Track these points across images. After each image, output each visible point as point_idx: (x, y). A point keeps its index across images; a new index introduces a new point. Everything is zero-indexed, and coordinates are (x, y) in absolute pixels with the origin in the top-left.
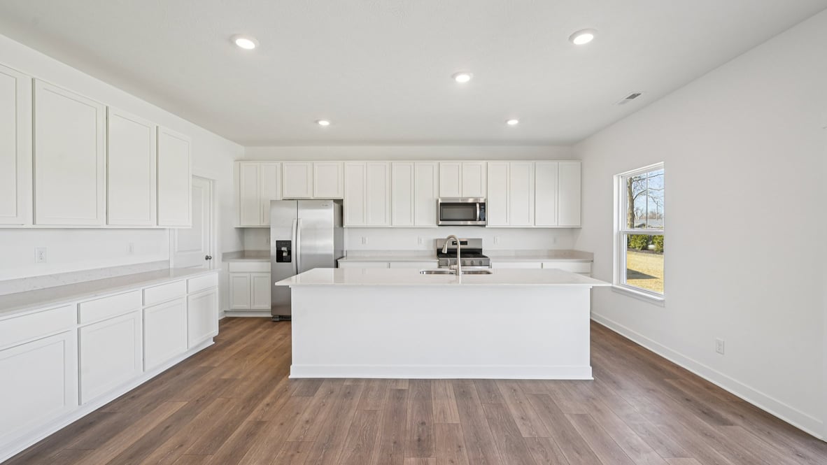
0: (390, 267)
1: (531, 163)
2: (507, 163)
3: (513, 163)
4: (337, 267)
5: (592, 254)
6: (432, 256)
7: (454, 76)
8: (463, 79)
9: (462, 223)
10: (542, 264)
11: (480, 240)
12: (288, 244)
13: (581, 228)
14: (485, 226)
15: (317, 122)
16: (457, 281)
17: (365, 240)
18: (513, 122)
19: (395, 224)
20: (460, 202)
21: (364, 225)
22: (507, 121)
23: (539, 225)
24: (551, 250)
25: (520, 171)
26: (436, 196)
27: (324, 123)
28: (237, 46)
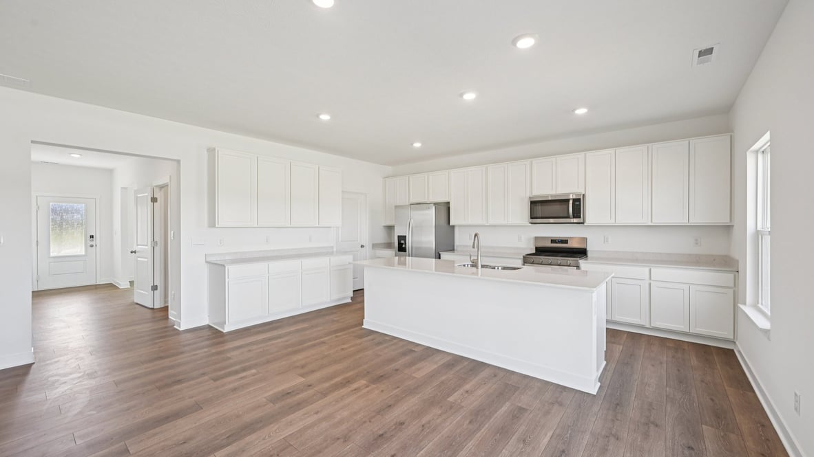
1: (644, 148)
2: (611, 151)
3: (619, 150)
4: (440, 258)
5: (738, 261)
9: (552, 220)
10: (650, 270)
11: (585, 240)
12: (405, 238)
14: (583, 223)
16: (477, 274)
20: (550, 199)
21: (466, 223)
22: (574, 110)
23: (656, 221)
24: (690, 255)
25: (629, 160)
26: (528, 195)
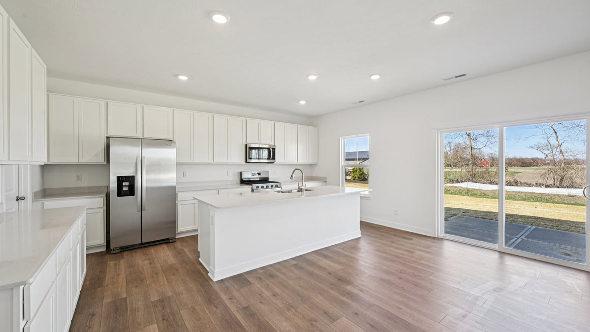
0: (218, 194)
1: (296, 126)
2: (284, 124)
5: (326, 178)
6: (237, 184)
7: (308, 76)
8: (313, 78)
9: (261, 161)
11: (267, 172)
12: (131, 179)
13: (317, 164)
14: (273, 163)
15: (177, 76)
17: (186, 173)
18: (303, 103)
19: (216, 161)
21: (191, 161)
22: (299, 101)
26: (244, 142)
27: (183, 78)
28: (213, 20)
